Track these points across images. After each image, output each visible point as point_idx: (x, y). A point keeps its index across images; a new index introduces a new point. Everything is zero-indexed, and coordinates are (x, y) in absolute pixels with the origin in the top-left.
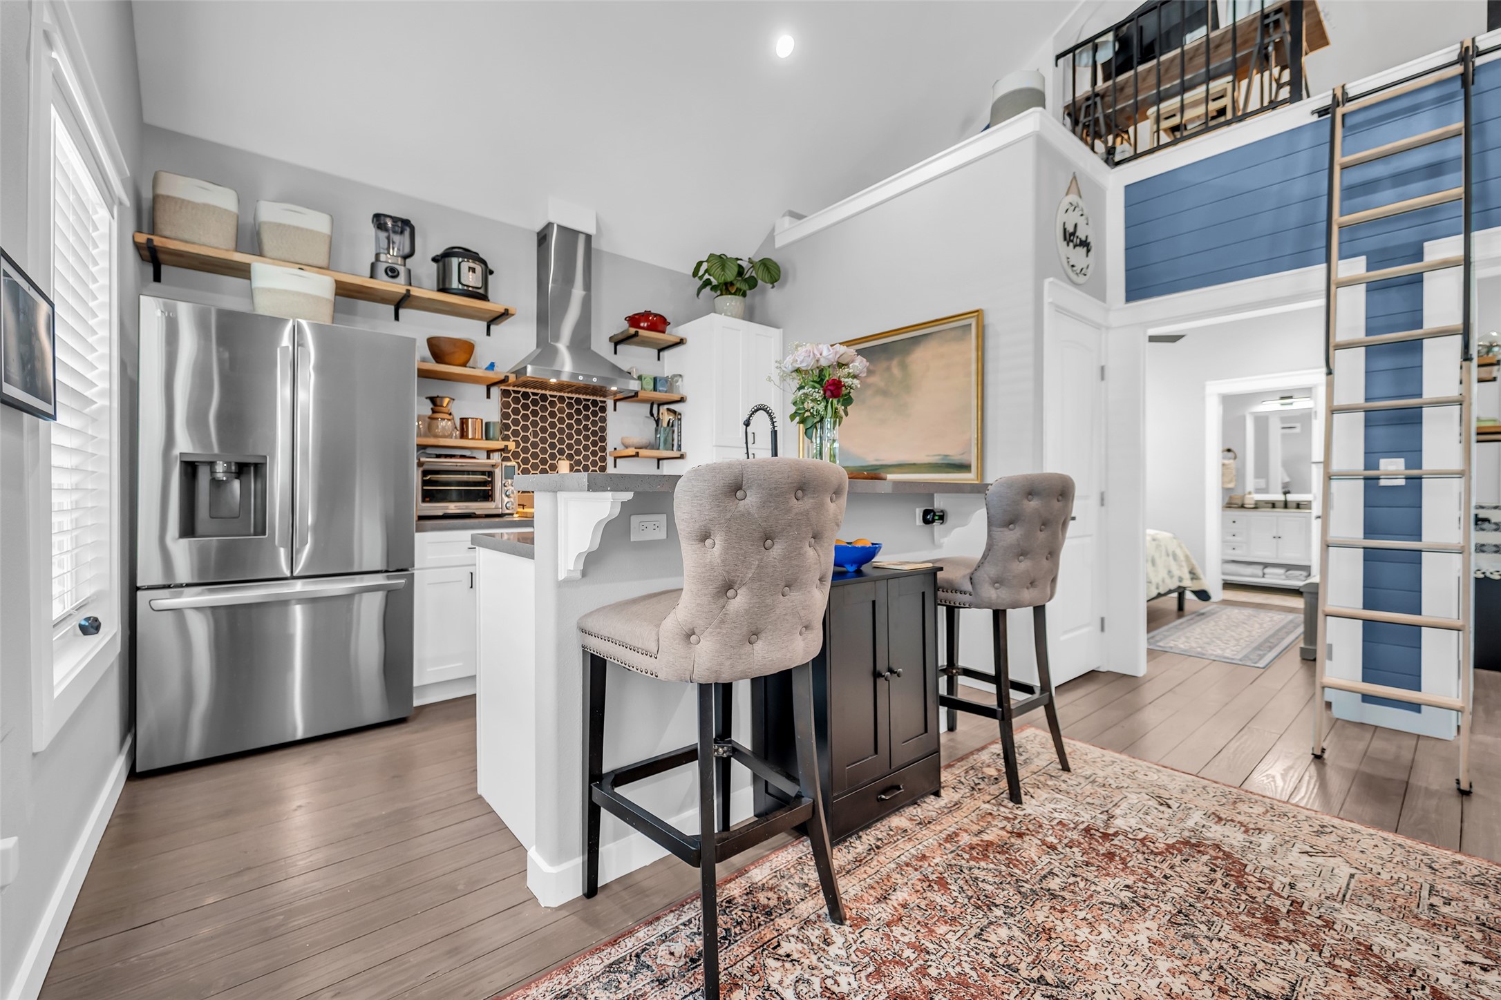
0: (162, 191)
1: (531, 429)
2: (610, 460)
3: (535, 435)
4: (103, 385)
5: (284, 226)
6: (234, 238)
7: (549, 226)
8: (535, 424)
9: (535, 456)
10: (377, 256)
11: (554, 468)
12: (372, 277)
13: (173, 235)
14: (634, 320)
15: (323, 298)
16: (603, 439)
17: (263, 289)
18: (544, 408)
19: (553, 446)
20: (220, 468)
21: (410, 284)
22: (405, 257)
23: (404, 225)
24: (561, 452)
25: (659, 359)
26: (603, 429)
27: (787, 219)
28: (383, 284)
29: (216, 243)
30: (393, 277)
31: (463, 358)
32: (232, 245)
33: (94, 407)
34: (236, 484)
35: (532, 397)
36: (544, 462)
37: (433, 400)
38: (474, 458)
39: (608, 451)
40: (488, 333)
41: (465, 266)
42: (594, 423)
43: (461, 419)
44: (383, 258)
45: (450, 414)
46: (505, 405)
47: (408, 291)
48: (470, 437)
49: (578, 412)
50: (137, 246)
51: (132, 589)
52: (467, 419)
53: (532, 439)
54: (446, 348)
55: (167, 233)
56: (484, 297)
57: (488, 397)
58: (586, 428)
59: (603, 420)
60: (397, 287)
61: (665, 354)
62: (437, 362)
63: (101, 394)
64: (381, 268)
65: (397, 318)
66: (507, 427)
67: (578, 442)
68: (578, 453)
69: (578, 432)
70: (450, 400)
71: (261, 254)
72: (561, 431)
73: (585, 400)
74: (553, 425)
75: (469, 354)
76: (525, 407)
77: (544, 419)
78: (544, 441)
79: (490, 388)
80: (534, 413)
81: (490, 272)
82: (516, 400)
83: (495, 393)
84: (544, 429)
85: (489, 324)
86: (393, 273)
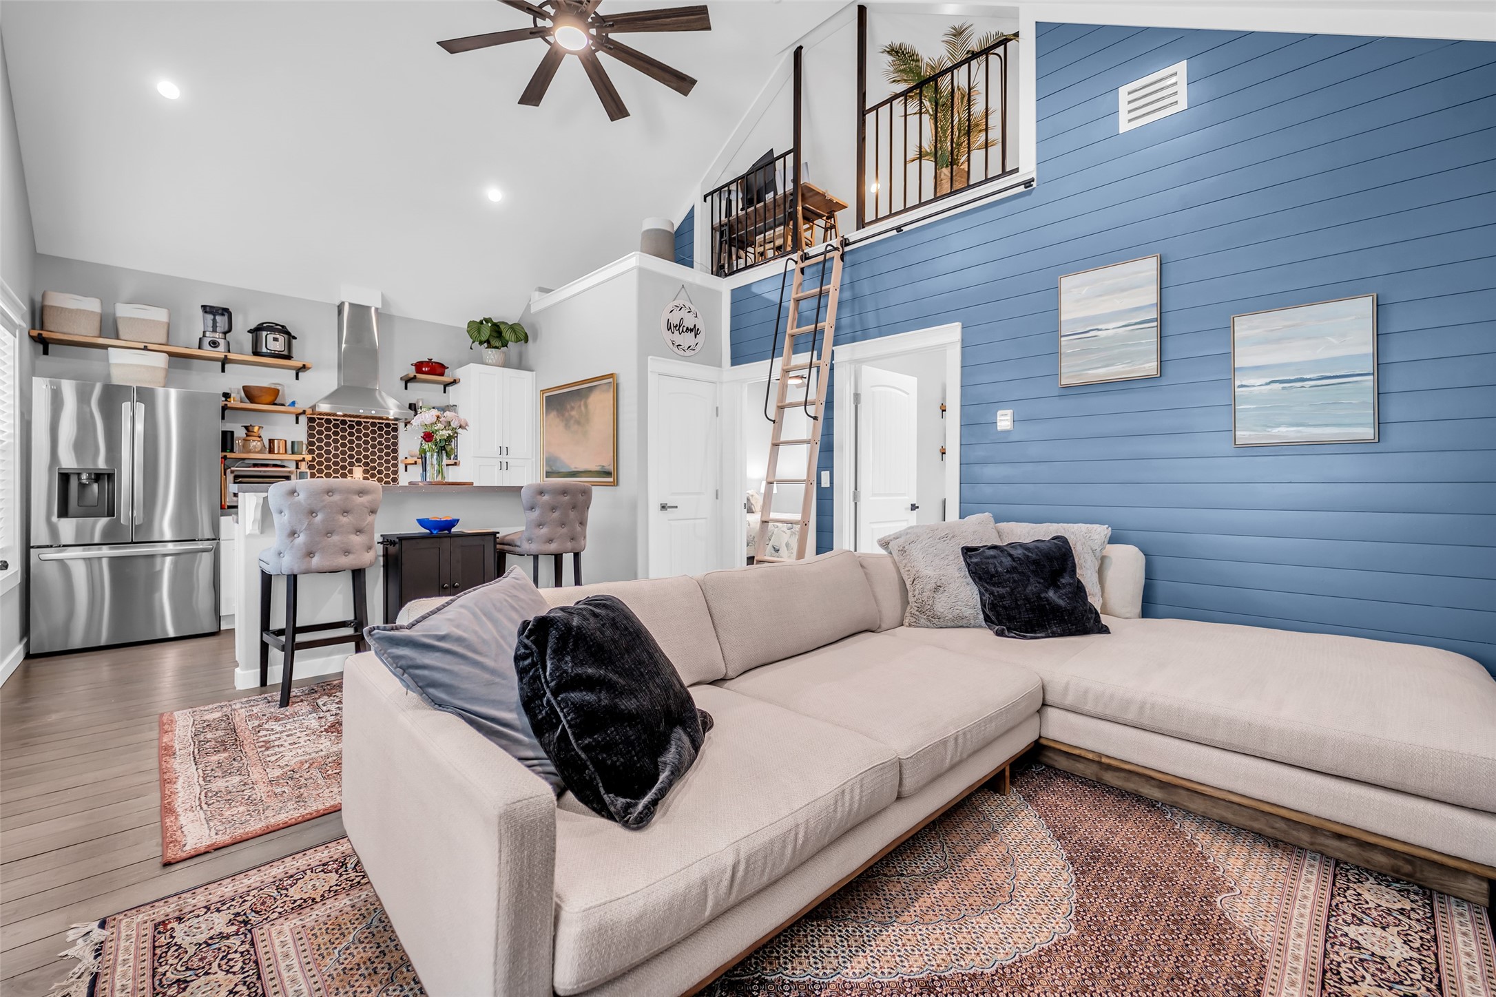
0: (49, 302)
1: (333, 445)
2: (401, 467)
3: (336, 449)
4: (10, 431)
5: (134, 318)
6: (99, 328)
7: (343, 303)
8: (336, 441)
9: (336, 464)
10: (204, 332)
11: (351, 472)
12: (199, 348)
13: (56, 330)
14: (419, 366)
15: (158, 368)
16: (395, 451)
17: (117, 365)
18: (344, 430)
19: (351, 457)
20: (84, 476)
21: (229, 351)
22: (225, 333)
23: (225, 311)
24: (359, 460)
25: (445, 392)
26: (395, 444)
27: (537, 293)
28: (208, 351)
29: (85, 331)
30: (215, 347)
31: (270, 399)
32: (97, 333)
33: (4, 443)
34: (95, 486)
35: (334, 422)
36: (344, 468)
37: (246, 428)
38: (283, 466)
39: (400, 459)
40: (297, 378)
41: (271, 337)
43: (270, 440)
44: (208, 334)
45: (260, 437)
46: (311, 428)
47: (226, 356)
48: (276, 452)
49: (374, 432)
50: (32, 337)
51: (27, 547)
52: (273, 440)
53: (333, 452)
54: (256, 393)
55: (50, 329)
56: (289, 357)
57: (297, 422)
58: (380, 443)
59: (396, 437)
60: (220, 352)
61: (449, 389)
62: (251, 403)
63: (8, 436)
64: (206, 341)
65: (223, 370)
66: (311, 444)
67: (373, 453)
68: (373, 461)
69: (374, 446)
70: (260, 427)
71: (118, 338)
72: (359, 446)
73: (379, 423)
74: (352, 442)
75: (275, 396)
76: (328, 429)
77: (344, 438)
78: (344, 453)
79: (298, 416)
80: (335, 434)
81: (294, 338)
82: (320, 425)
83: (304, 419)
84: (344, 445)
85: (298, 372)
86: (215, 344)
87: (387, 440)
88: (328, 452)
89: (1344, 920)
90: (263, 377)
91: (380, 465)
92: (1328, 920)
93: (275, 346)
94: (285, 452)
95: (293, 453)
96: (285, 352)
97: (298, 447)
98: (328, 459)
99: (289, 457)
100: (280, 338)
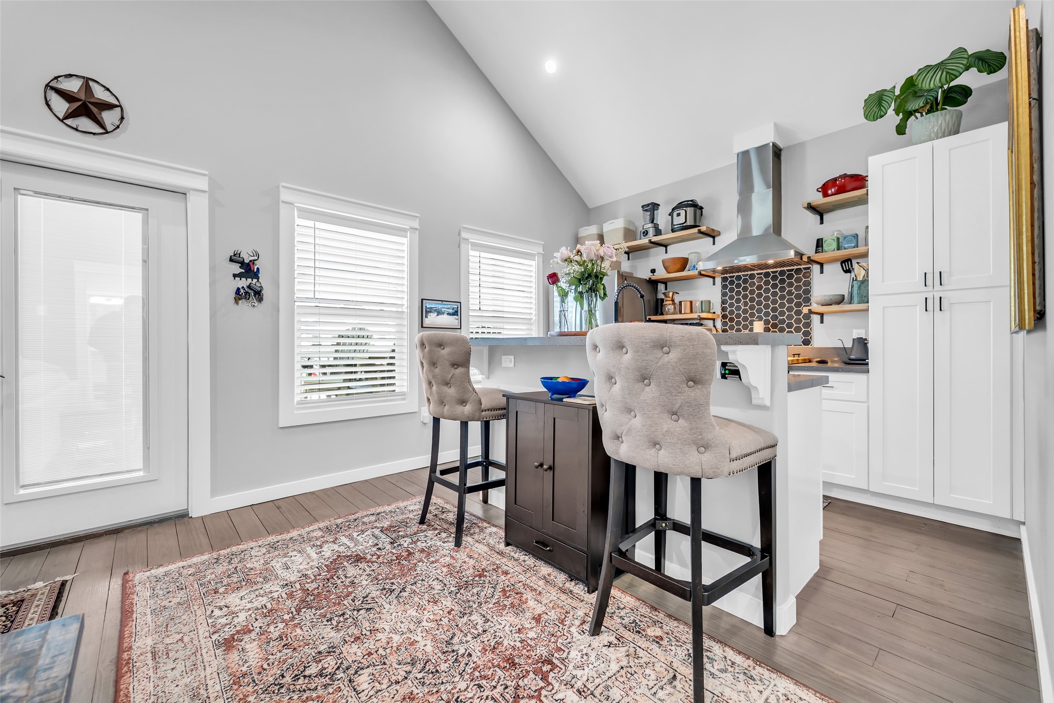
1: (743, 301)
3: (746, 304)
8: (745, 297)
14: (825, 190)
18: (752, 284)
30: (645, 235)
35: (743, 278)
37: (665, 294)
39: (813, 308)
40: (714, 243)
42: (798, 288)
43: (681, 302)
44: (645, 226)
46: (724, 287)
47: (650, 240)
48: (683, 312)
49: (782, 281)
57: (714, 284)
58: (790, 293)
59: (808, 284)
64: (642, 233)
65: (666, 252)
66: (724, 302)
67: (783, 305)
68: (782, 313)
69: (782, 297)
70: (673, 293)
72: (767, 298)
73: (788, 269)
74: (759, 296)
75: (683, 263)
76: (738, 286)
77: (752, 292)
78: (752, 308)
79: (714, 278)
80: (745, 289)
81: (701, 208)
82: (732, 283)
83: (718, 280)
84: (752, 300)
85: (714, 237)
86: (646, 233)
88: (738, 308)
90: (679, 249)
91: (790, 317)
93: (679, 220)
94: (691, 312)
95: (702, 312)
96: (688, 223)
97: (707, 305)
98: (738, 316)
99: (695, 316)
100: (683, 212)
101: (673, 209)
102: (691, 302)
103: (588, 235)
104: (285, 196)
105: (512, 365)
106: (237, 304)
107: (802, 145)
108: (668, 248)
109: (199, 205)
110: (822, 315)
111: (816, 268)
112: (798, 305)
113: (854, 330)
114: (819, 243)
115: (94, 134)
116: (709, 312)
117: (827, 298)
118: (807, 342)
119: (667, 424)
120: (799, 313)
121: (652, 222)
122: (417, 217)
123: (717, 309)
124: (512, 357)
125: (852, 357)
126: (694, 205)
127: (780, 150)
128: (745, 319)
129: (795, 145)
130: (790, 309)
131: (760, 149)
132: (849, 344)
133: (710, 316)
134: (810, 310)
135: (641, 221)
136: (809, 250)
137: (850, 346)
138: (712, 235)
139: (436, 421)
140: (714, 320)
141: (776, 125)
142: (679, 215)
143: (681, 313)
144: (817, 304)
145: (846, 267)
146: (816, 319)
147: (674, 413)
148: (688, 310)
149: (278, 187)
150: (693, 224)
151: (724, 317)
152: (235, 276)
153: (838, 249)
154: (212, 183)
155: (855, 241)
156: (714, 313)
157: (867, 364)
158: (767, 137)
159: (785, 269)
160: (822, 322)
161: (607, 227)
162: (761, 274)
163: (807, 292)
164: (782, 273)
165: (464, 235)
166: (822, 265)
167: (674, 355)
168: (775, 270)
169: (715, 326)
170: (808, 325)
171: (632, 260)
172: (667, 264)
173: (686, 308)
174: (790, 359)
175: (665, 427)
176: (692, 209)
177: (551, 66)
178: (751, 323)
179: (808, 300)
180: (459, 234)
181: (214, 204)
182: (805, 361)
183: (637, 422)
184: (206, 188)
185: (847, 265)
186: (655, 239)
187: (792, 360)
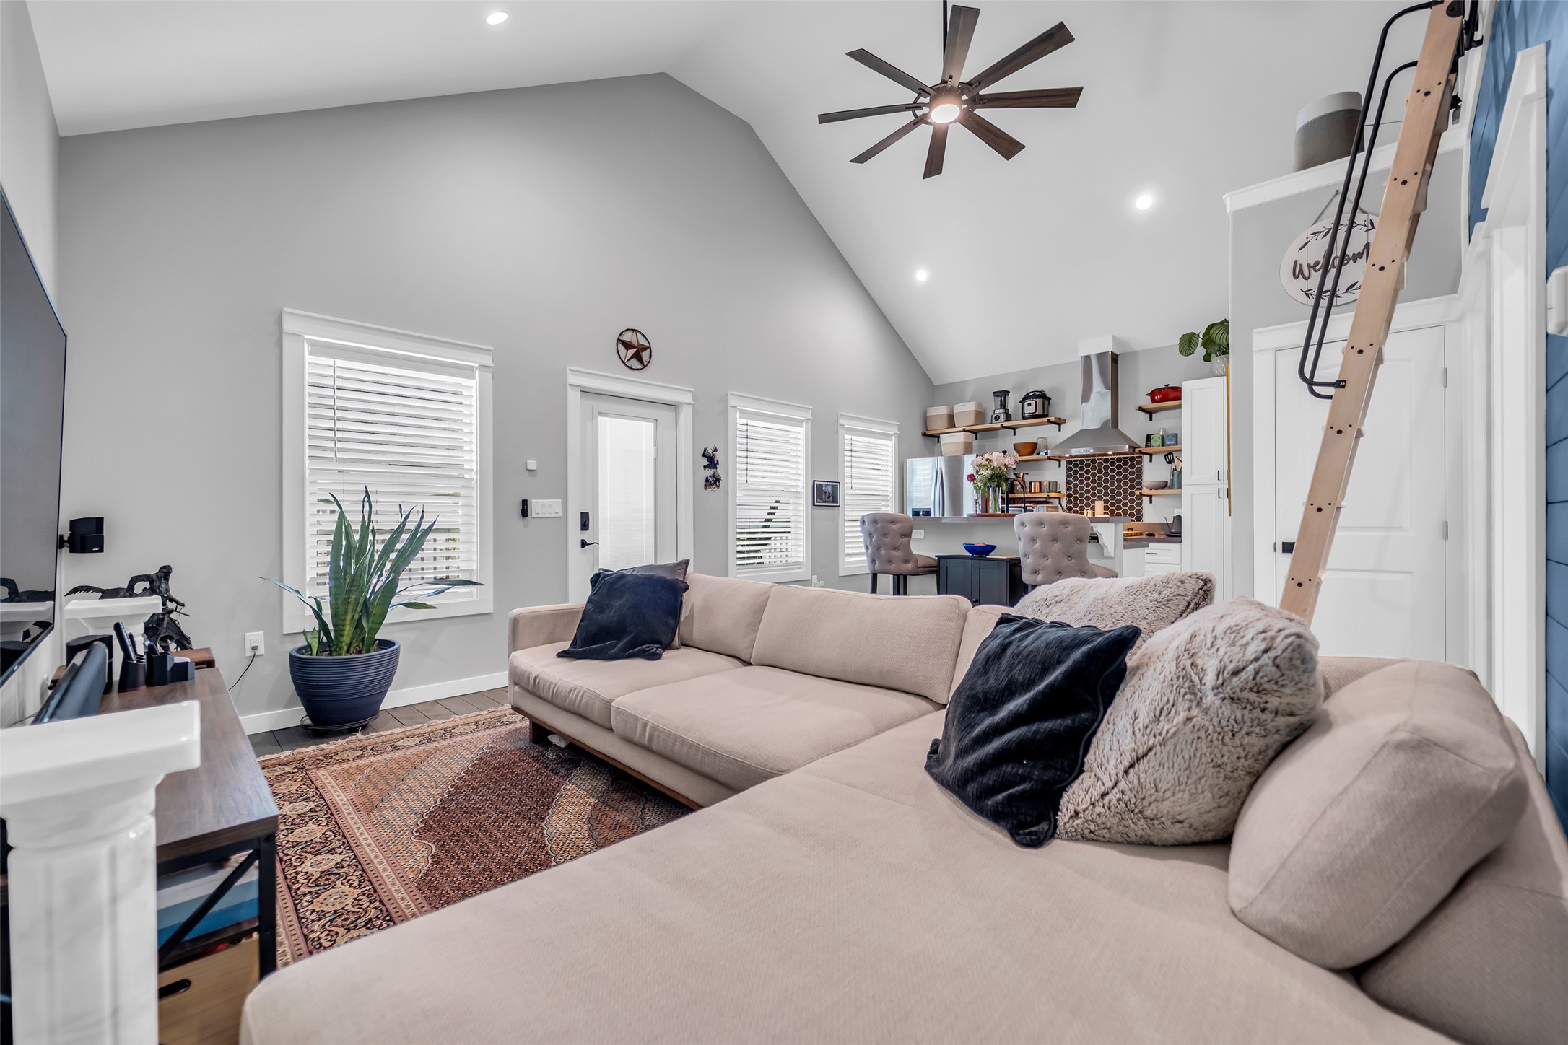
1: (1085, 482)
3: (1088, 485)
8: (1087, 479)
10: (994, 411)
14: (1154, 395)
18: (1094, 468)
19: (1100, 491)
23: (1005, 392)
30: (997, 420)
31: (1031, 451)
32: (946, 426)
35: (1085, 462)
39: (1143, 491)
40: (1060, 430)
41: (1026, 404)
43: (1033, 483)
44: (996, 411)
45: (1023, 481)
46: (1069, 469)
48: (1033, 491)
49: (1119, 467)
50: (925, 435)
53: (1086, 489)
54: (1023, 448)
56: (1045, 416)
57: (1060, 466)
58: (1125, 477)
59: (1140, 470)
62: (1020, 456)
65: (1014, 435)
66: (1069, 482)
67: (1119, 487)
68: (1119, 494)
69: (1119, 481)
70: (1024, 474)
71: (955, 427)
72: (1106, 481)
73: (1124, 458)
74: (1100, 478)
75: (1033, 448)
76: (1082, 469)
77: (1094, 475)
78: (1094, 488)
79: (1060, 461)
80: (1088, 472)
81: (1049, 399)
82: (1076, 466)
83: (1064, 463)
84: (1094, 482)
85: (1060, 425)
86: (997, 418)
87: (1132, 473)
88: (1082, 489)
89: (346, 860)
90: (1028, 434)
91: (1125, 497)
92: (354, 854)
93: (1029, 410)
94: (1041, 491)
95: (1050, 492)
96: (1037, 413)
97: (1053, 486)
98: (1081, 495)
99: (1045, 495)
100: (1033, 403)
101: (1024, 399)
102: (1040, 483)
103: (938, 415)
104: (732, 401)
105: (923, 537)
106: (706, 489)
107: (1134, 354)
108: (1016, 430)
109: (686, 415)
110: (1151, 496)
111: (1146, 458)
112: (1132, 487)
113: (1176, 510)
114: (1149, 438)
115: (638, 369)
116: (1056, 492)
117: (1154, 484)
118: (1139, 519)
119: (1066, 562)
120: (1132, 494)
121: (1004, 408)
122: (810, 409)
123: (1063, 489)
124: (922, 531)
125: (1173, 531)
126: (1043, 396)
127: (1117, 356)
128: (1088, 498)
129: (1130, 353)
130: (1125, 491)
131: (1100, 356)
132: (1170, 521)
133: (1057, 495)
134: (1141, 493)
135: (992, 406)
136: (1141, 442)
137: (1172, 522)
138: (1059, 423)
139: (874, 576)
140: (1060, 498)
141: (1113, 336)
142: (1029, 405)
143: (1031, 492)
144: (1147, 488)
145: (1169, 458)
146: (1146, 499)
147: (1070, 557)
148: (1037, 490)
149: (727, 395)
150: (1041, 413)
151: (1069, 496)
152: (705, 467)
153: (1163, 445)
154: (694, 398)
155: (1175, 439)
156: (1060, 492)
157: (1181, 536)
158: (1107, 347)
159: (1121, 456)
160: (1151, 502)
161: (957, 409)
162: (1101, 459)
163: (1139, 477)
164: (1119, 460)
165: (841, 421)
166: (1151, 455)
167: (1070, 528)
168: (1113, 457)
169: (1060, 504)
170: (1140, 504)
171: (981, 439)
172: (1019, 448)
173: (1036, 487)
174: (1125, 532)
175: (1065, 564)
176: (1041, 400)
177: (922, 276)
178: (1093, 502)
179: (1140, 483)
180: (837, 421)
181: (695, 412)
182: (1137, 534)
183: (1049, 562)
184: (691, 401)
185: (1170, 457)
186: (1006, 424)
187: (1127, 534)
